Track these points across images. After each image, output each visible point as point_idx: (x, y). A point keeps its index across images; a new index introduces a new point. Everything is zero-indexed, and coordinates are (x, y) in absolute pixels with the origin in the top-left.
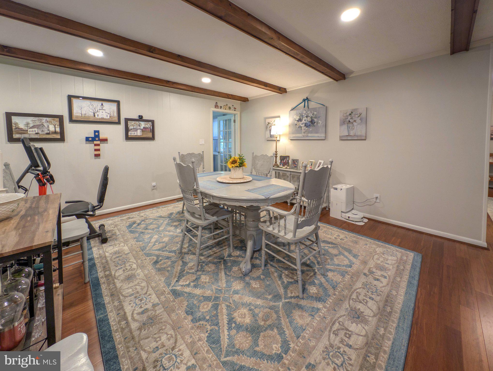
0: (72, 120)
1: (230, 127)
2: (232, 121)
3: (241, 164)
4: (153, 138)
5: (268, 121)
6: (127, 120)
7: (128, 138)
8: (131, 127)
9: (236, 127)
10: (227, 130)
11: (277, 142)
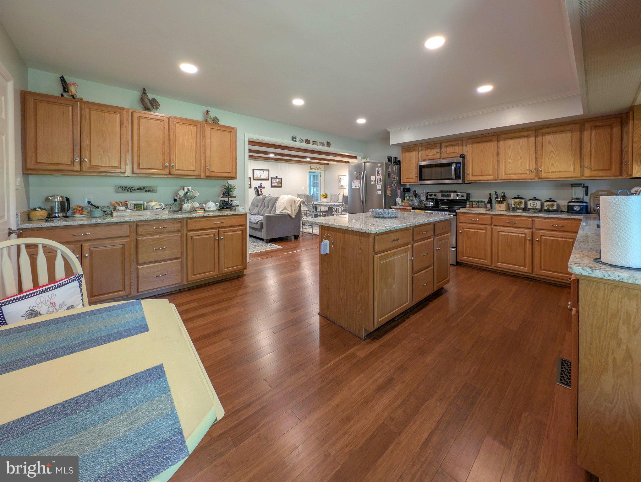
0: (254, 179)
1: (317, 180)
2: (319, 176)
3: (326, 197)
4: (281, 187)
5: (340, 177)
6: (272, 178)
7: (272, 187)
8: (273, 182)
9: (321, 180)
10: (316, 182)
11: (345, 189)
